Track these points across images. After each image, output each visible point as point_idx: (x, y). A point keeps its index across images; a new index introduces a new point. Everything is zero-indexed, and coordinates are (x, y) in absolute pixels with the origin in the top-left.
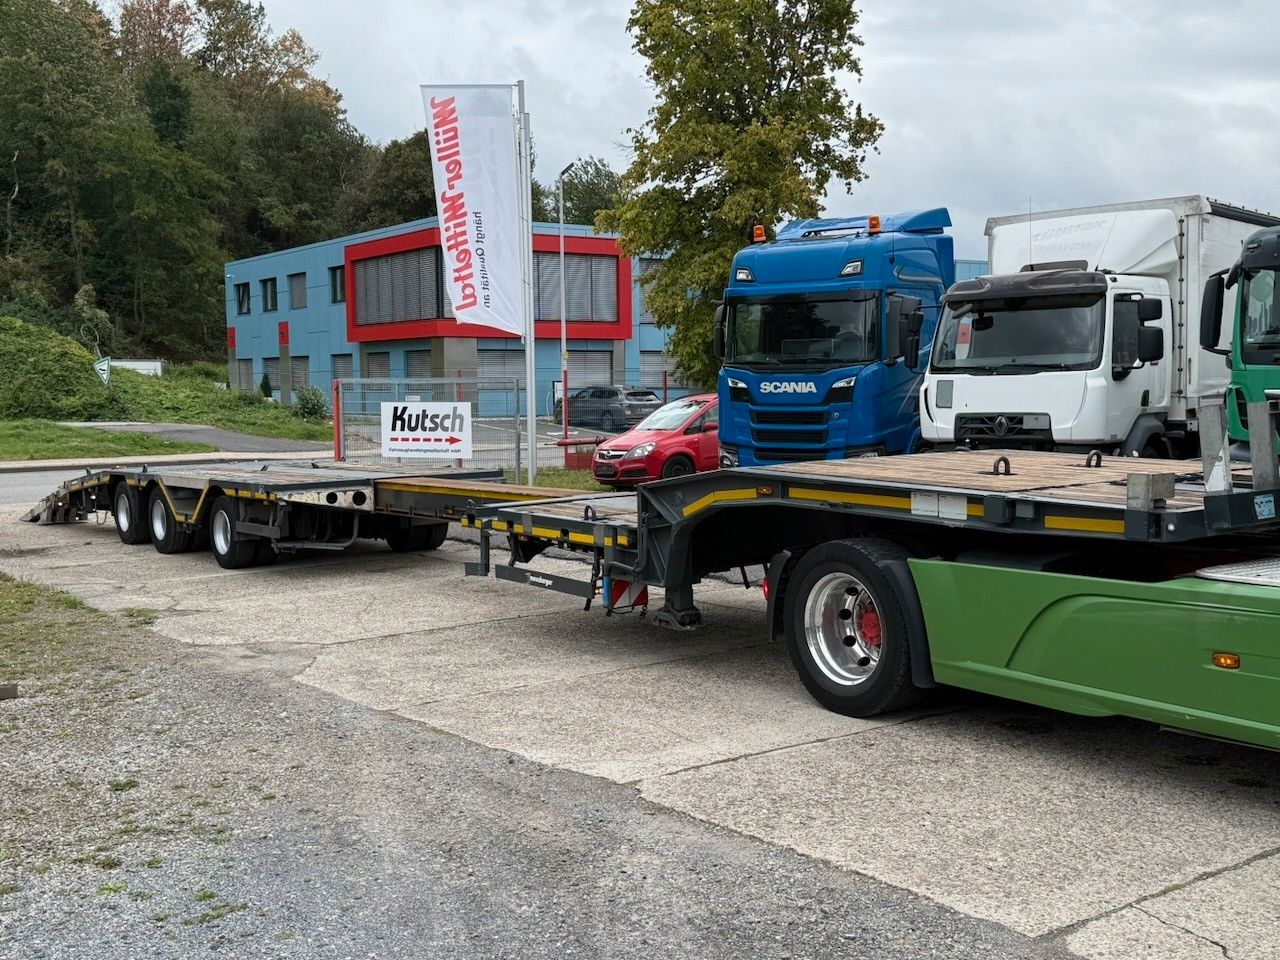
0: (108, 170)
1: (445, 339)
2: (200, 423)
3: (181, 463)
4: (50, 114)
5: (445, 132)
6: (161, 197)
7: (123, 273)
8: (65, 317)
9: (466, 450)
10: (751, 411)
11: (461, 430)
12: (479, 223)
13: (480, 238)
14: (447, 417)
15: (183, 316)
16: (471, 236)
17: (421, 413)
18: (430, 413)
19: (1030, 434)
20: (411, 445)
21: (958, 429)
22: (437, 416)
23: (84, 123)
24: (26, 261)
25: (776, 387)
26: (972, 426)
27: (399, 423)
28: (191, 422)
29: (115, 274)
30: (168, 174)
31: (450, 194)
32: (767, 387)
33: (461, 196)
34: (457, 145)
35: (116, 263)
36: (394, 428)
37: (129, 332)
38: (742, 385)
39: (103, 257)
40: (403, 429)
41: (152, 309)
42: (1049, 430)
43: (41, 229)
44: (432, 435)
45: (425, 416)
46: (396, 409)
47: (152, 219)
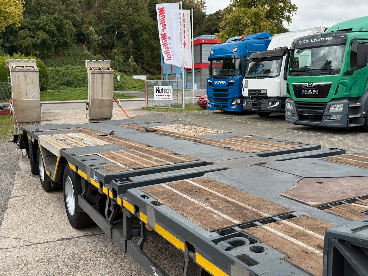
0: (137, 26)
1: (203, 69)
2: (139, 91)
3: (126, 101)
4: (123, 13)
5: (162, 16)
6: (149, 33)
7: (141, 53)
8: (127, 65)
9: (171, 98)
10: (213, 89)
11: (170, 93)
12: (170, 40)
13: (170, 44)
14: (167, 90)
15: (155, 64)
16: (168, 43)
17: (162, 89)
18: (164, 89)
19: (263, 95)
20: (160, 97)
21: (249, 94)
22: (165, 90)
23: (131, 15)
24: (118, 50)
25: (218, 82)
26: (252, 93)
27: (158, 91)
28: (137, 91)
29: (139, 53)
30: (150, 27)
31: (163, 33)
32: (216, 82)
33: (166, 33)
34: (165, 20)
35: (140, 51)
36: (157, 93)
37: (143, 68)
38: (211, 82)
39: (137, 49)
40: (158, 93)
41: (148, 62)
42: (267, 94)
43: (123, 43)
44: (164, 94)
45: (163, 90)
46: (157, 88)
47: (147, 39)
